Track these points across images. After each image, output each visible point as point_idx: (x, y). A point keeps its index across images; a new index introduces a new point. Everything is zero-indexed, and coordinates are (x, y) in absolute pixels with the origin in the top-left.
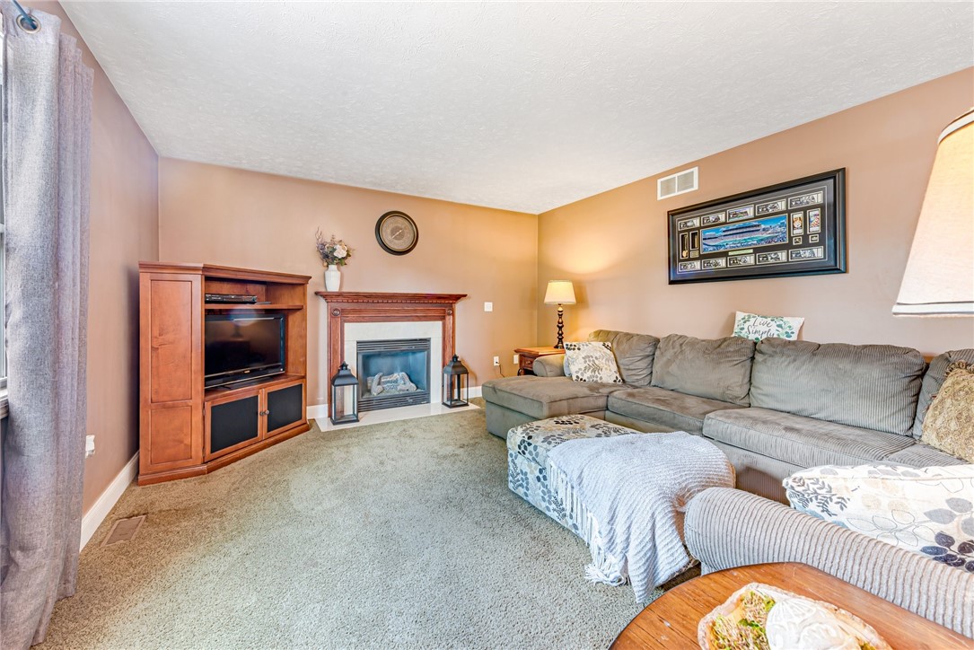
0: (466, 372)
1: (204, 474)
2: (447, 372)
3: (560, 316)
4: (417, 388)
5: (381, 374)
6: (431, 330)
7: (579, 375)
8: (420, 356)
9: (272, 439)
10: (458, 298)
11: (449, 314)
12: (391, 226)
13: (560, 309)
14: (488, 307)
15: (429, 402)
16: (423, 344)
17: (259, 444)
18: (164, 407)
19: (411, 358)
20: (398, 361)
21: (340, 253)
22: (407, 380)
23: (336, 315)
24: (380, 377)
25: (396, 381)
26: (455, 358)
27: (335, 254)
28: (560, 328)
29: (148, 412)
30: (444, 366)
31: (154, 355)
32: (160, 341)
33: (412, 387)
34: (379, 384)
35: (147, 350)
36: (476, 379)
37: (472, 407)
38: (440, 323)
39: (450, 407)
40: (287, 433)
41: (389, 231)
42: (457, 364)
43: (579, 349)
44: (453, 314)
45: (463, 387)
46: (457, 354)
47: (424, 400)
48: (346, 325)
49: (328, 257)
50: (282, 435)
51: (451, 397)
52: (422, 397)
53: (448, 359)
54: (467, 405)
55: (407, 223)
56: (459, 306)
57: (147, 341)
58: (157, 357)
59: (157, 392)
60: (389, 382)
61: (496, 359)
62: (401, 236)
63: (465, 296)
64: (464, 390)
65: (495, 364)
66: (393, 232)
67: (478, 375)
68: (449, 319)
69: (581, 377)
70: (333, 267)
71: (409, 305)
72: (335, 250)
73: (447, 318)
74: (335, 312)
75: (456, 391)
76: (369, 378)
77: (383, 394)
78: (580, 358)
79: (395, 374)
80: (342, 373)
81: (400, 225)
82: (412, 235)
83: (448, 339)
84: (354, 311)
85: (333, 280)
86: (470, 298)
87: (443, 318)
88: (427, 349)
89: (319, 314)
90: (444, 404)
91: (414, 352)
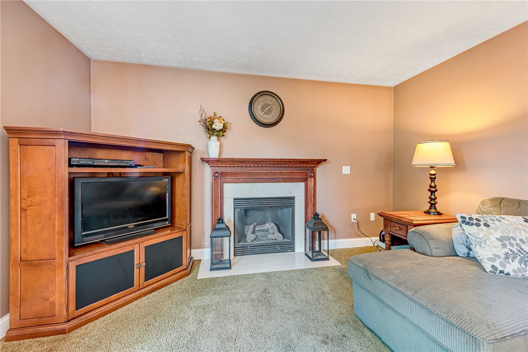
0: (327, 229)
1: (65, 333)
2: (310, 228)
3: (433, 180)
4: (284, 237)
5: (255, 224)
6: (296, 190)
7: (497, 264)
8: (287, 211)
9: (149, 288)
10: (319, 162)
11: (311, 177)
12: (262, 104)
13: (433, 172)
14: (346, 170)
15: (293, 251)
16: (288, 202)
17: (133, 295)
18: (31, 265)
19: (279, 212)
20: (269, 214)
21: (218, 126)
22: (276, 230)
23: (217, 177)
24: (255, 226)
25: (267, 231)
26: (316, 216)
27: (214, 127)
28: (433, 192)
29: (17, 270)
30: (306, 222)
31: (23, 215)
32: (28, 202)
33: (279, 237)
34: (253, 232)
35: (16, 211)
36: (335, 232)
37: (333, 262)
38: (303, 184)
39: (312, 260)
40: (165, 280)
41: (259, 107)
42: (318, 221)
43: (487, 225)
44: (314, 177)
45: (324, 239)
46: (318, 211)
47: (289, 248)
48: (225, 185)
49: (210, 130)
50: (159, 283)
51: (312, 248)
52: (288, 246)
53: (310, 215)
54: (327, 259)
55: (274, 100)
56: (319, 170)
57: (16, 203)
58: (26, 217)
59: (25, 251)
60: (261, 230)
61: (354, 216)
62: (270, 111)
63: (325, 160)
64: (324, 243)
65: (353, 221)
66: (263, 109)
67: (337, 229)
68: (311, 181)
69: (500, 268)
70: (214, 138)
71: (276, 169)
72: (213, 123)
73: (309, 179)
74: (216, 175)
75: (317, 242)
76: (246, 227)
77: (255, 243)
78: (493, 238)
79: (267, 225)
80: (218, 226)
81: (269, 102)
82: (279, 110)
83: (310, 198)
84: (232, 174)
85: (214, 148)
86: (329, 162)
87: (305, 180)
88: (292, 206)
89: (204, 176)
90: (306, 255)
91: (281, 207)
